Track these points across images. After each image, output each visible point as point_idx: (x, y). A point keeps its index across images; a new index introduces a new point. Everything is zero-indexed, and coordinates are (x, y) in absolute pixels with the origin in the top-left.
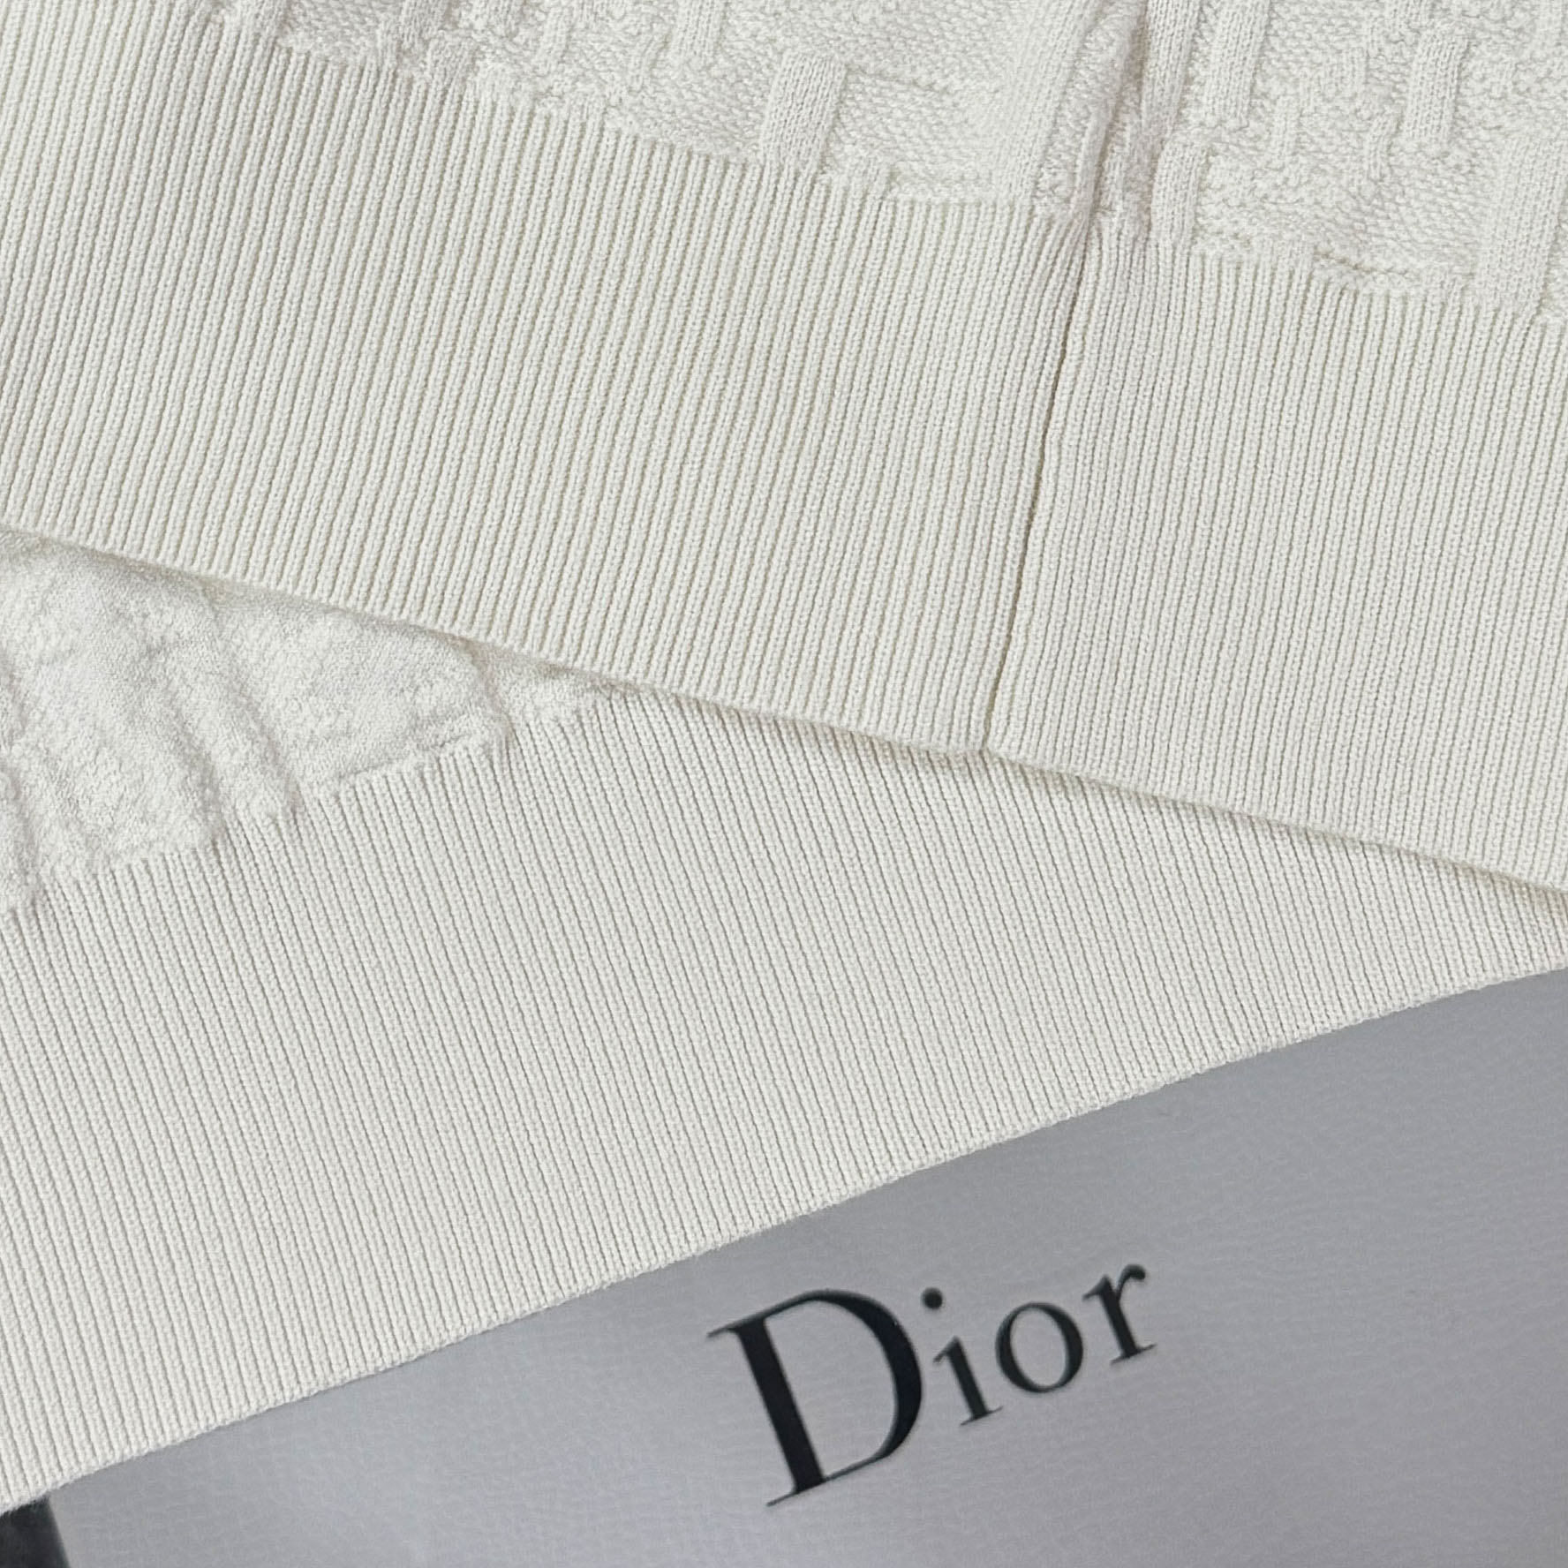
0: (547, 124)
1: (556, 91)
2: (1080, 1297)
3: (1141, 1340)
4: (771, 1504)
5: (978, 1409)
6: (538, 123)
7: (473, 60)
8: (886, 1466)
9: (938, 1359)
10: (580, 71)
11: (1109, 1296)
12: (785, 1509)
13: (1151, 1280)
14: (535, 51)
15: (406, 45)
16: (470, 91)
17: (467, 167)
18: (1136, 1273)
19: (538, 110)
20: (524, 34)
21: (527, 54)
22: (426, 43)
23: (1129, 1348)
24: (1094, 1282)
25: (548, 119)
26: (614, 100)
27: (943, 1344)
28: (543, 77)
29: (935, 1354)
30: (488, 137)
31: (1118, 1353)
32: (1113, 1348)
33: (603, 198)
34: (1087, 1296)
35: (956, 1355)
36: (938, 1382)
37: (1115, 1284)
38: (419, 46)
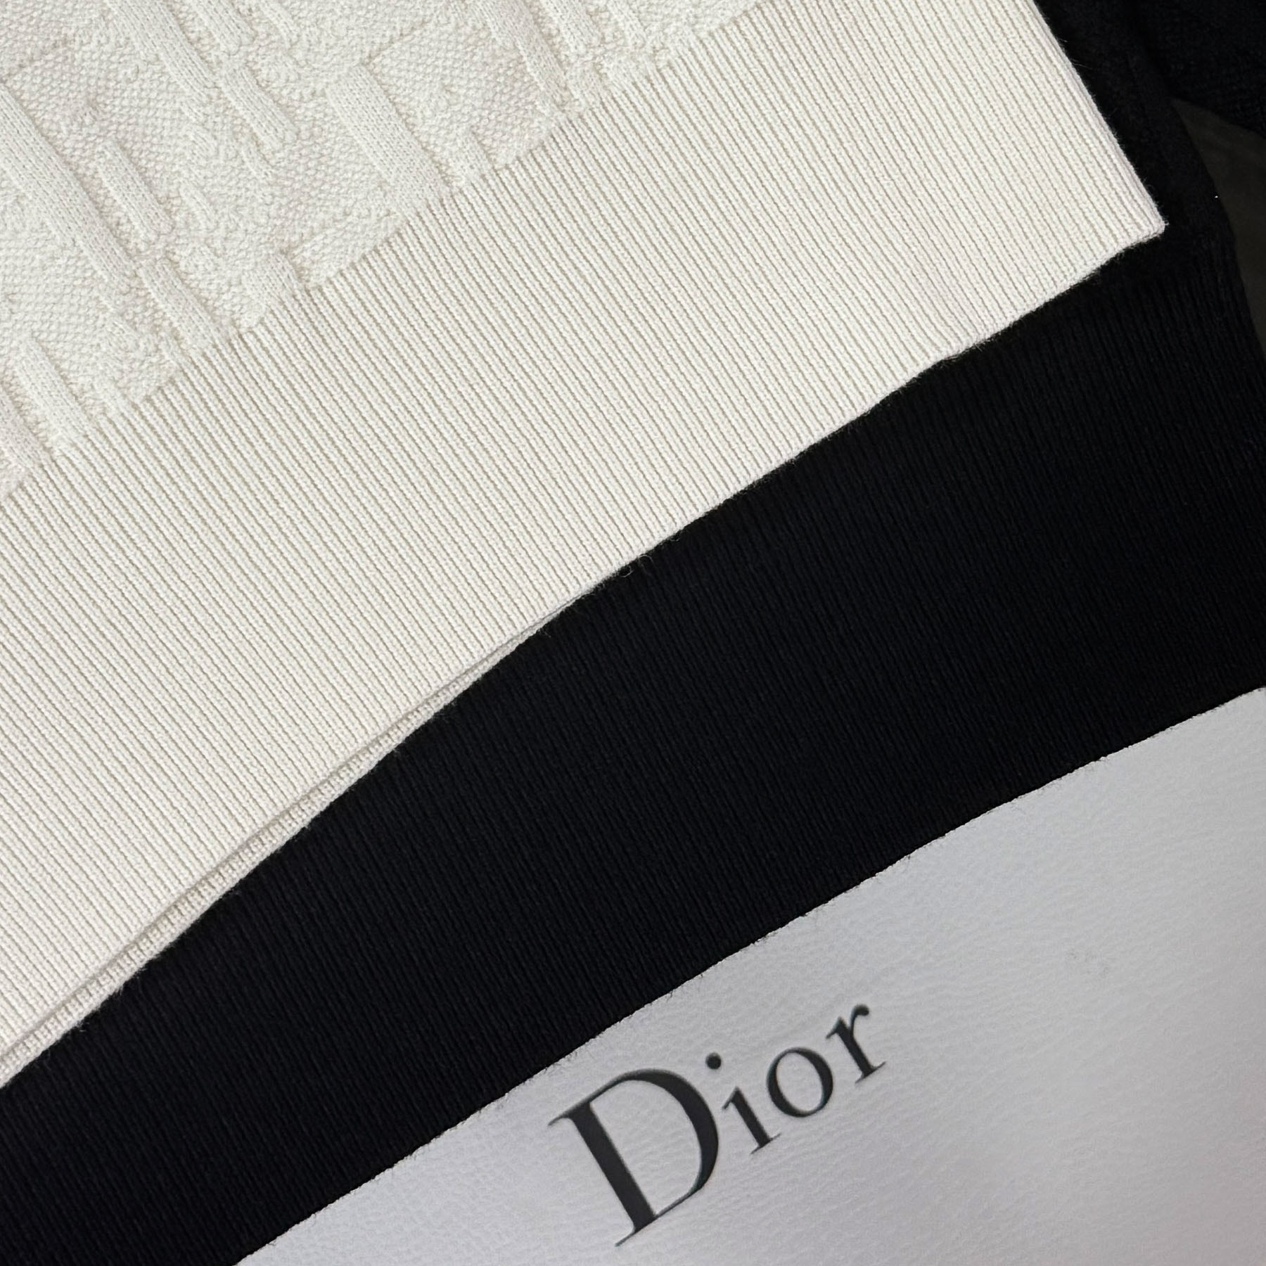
0: (671, 68)
1: (658, 46)
2: (823, 1038)
3: (874, 1061)
4: (618, 1244)
5: (762, 1139)
6: (667, 72)
7: (598, 72)
8: (700, 1196)
9: (726, 1107)
10: (658, 24)
11: (844, 1032)
12: (629, 1245)
13: (873, 1014)
14: (624, 37)
15: (558, 99)
16: (614, 89)
17: (656, 132)
18: (862, 1011)
19: (661, 65)
20: (608, 31)
21: (622, 41)
22: (566, 89)
23: (867, 1069)
24: (832, 1024)
25: (670, 65)
26: (692, 20)
27: (728, 1095)
28: (643, 45)
29: (723, 1103)
30: (650, 105)
31: (859, 1074)
32: (854, 1071)
33: (737, 76)
34: (829, 1036)
35: (738, 1100)
36: (729, 1125)
37: (848, 1023)
38: (566, 94)
